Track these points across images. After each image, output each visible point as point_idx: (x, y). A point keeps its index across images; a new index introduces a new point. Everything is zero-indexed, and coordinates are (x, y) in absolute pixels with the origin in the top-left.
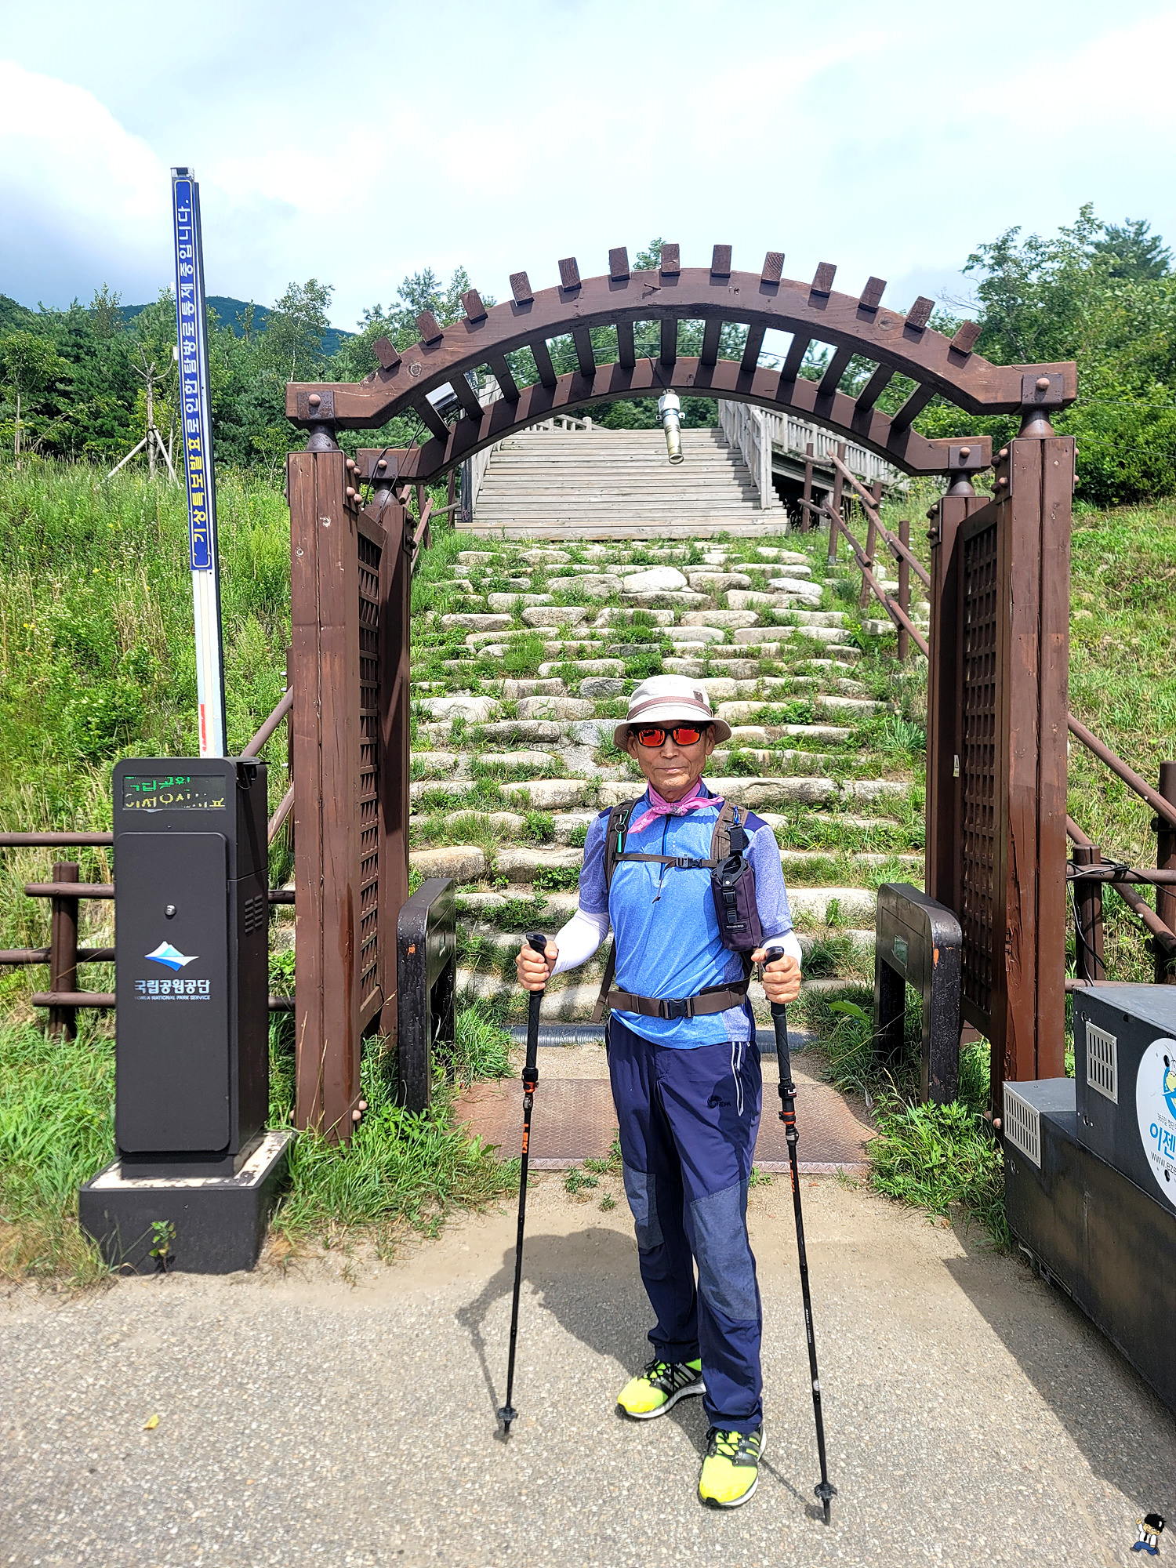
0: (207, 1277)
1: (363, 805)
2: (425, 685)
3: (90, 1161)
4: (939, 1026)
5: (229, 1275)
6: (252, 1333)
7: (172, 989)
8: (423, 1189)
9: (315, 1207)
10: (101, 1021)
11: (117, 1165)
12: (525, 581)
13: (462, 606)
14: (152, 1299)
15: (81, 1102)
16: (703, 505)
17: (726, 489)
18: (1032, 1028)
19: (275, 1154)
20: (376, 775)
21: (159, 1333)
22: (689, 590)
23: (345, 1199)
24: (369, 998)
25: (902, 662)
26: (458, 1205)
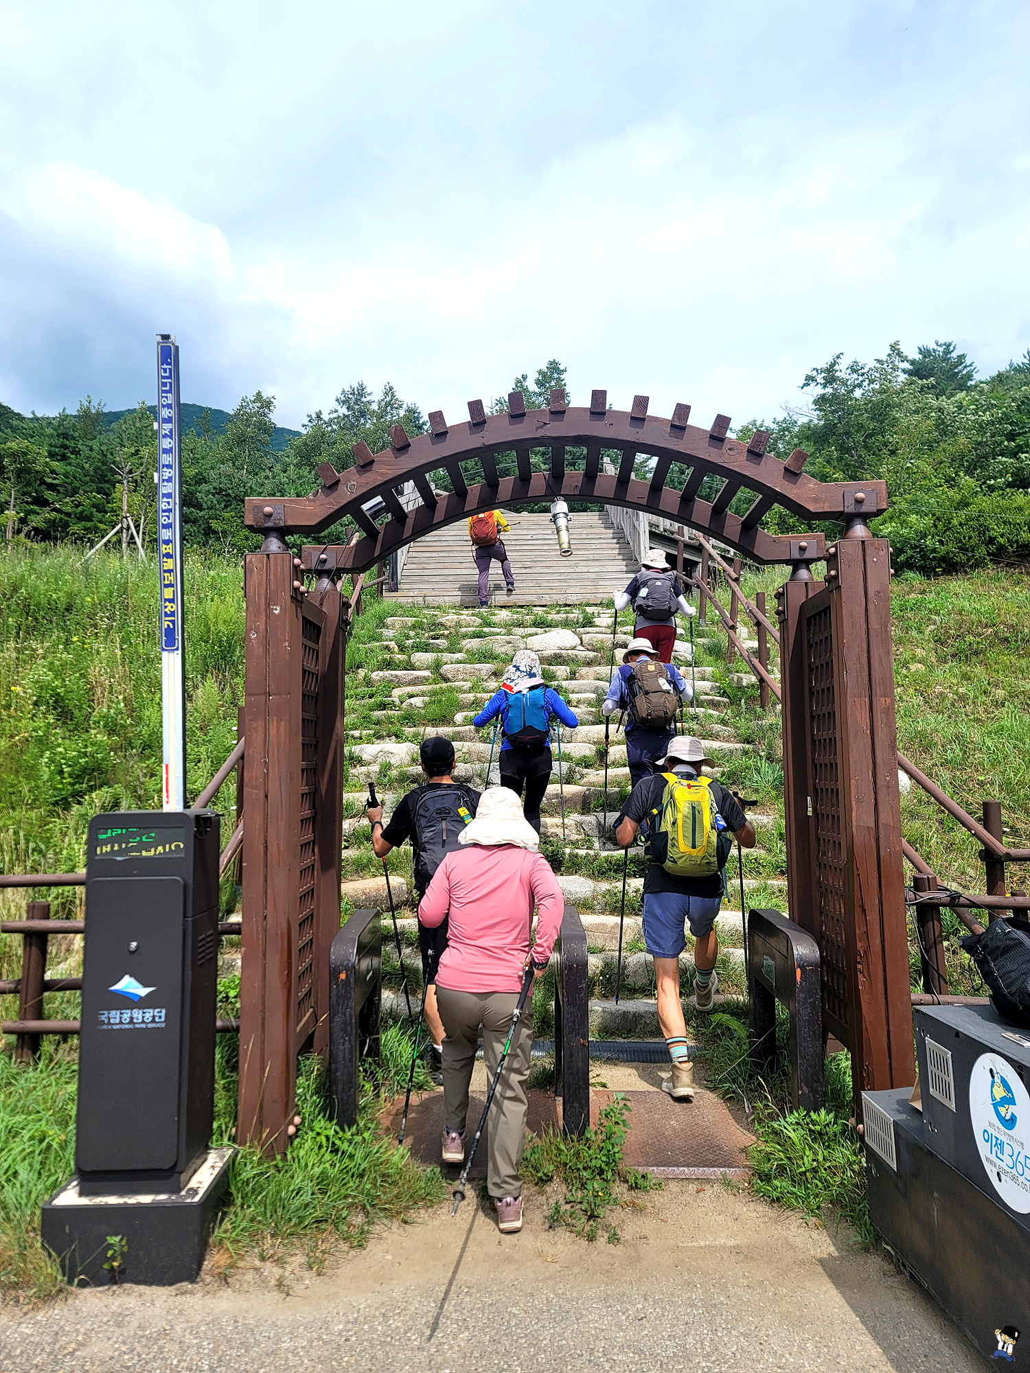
0: (154, 1288)
1: (302, 846)
2: (356, 733)
3: (52, 1179)
4: (805, 1038)
5: (174, 1287)
6: (195, 1341)
7: (132, 1018)
8: (350, 1200)
9: (252, 1220)
10: (63, 1046)
11: (75, 1183)
12: (442, 642)
13: (389, 664)
14: (104, 1310)
15: (43, 1122)
16: (593, 576)
17: (612, 563)
18: (885, 1039)
19: (217, 1170)
20: (313, 819)
21: (111, 1342)
22: (583, 648)
23: (280, 1211)
24: (304, 1020)
25: (764, 710)
26: (382, 1215)
